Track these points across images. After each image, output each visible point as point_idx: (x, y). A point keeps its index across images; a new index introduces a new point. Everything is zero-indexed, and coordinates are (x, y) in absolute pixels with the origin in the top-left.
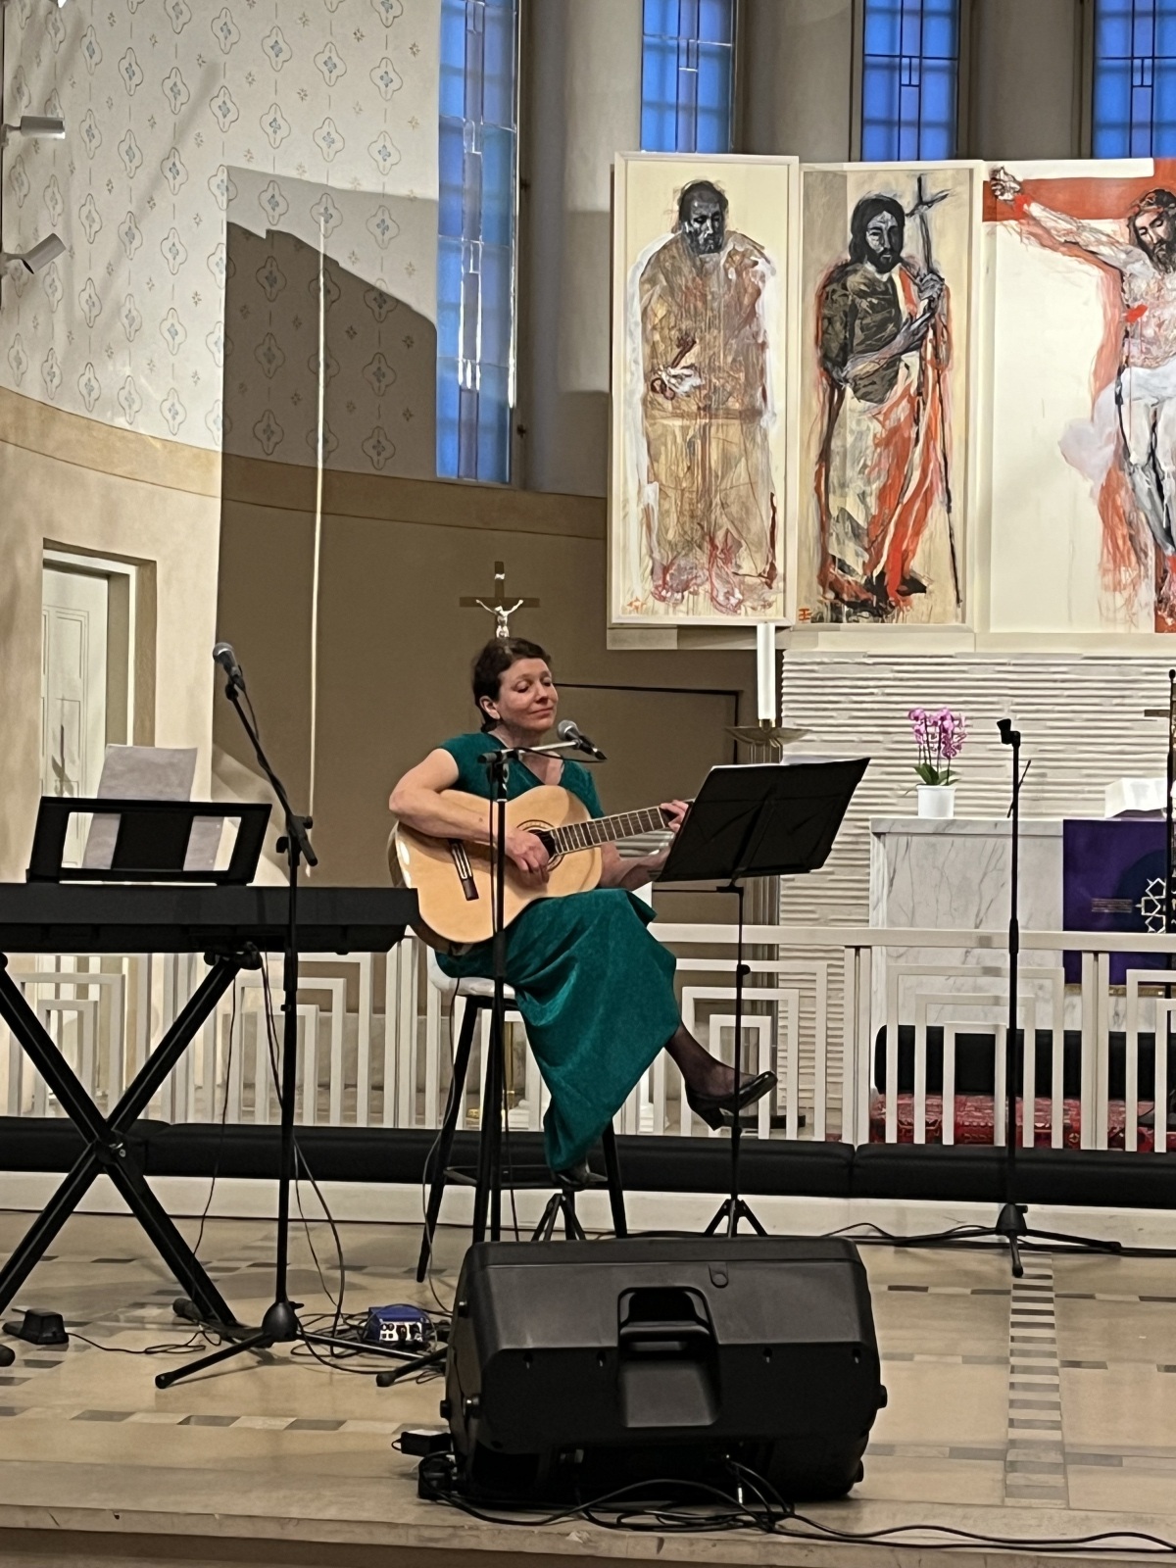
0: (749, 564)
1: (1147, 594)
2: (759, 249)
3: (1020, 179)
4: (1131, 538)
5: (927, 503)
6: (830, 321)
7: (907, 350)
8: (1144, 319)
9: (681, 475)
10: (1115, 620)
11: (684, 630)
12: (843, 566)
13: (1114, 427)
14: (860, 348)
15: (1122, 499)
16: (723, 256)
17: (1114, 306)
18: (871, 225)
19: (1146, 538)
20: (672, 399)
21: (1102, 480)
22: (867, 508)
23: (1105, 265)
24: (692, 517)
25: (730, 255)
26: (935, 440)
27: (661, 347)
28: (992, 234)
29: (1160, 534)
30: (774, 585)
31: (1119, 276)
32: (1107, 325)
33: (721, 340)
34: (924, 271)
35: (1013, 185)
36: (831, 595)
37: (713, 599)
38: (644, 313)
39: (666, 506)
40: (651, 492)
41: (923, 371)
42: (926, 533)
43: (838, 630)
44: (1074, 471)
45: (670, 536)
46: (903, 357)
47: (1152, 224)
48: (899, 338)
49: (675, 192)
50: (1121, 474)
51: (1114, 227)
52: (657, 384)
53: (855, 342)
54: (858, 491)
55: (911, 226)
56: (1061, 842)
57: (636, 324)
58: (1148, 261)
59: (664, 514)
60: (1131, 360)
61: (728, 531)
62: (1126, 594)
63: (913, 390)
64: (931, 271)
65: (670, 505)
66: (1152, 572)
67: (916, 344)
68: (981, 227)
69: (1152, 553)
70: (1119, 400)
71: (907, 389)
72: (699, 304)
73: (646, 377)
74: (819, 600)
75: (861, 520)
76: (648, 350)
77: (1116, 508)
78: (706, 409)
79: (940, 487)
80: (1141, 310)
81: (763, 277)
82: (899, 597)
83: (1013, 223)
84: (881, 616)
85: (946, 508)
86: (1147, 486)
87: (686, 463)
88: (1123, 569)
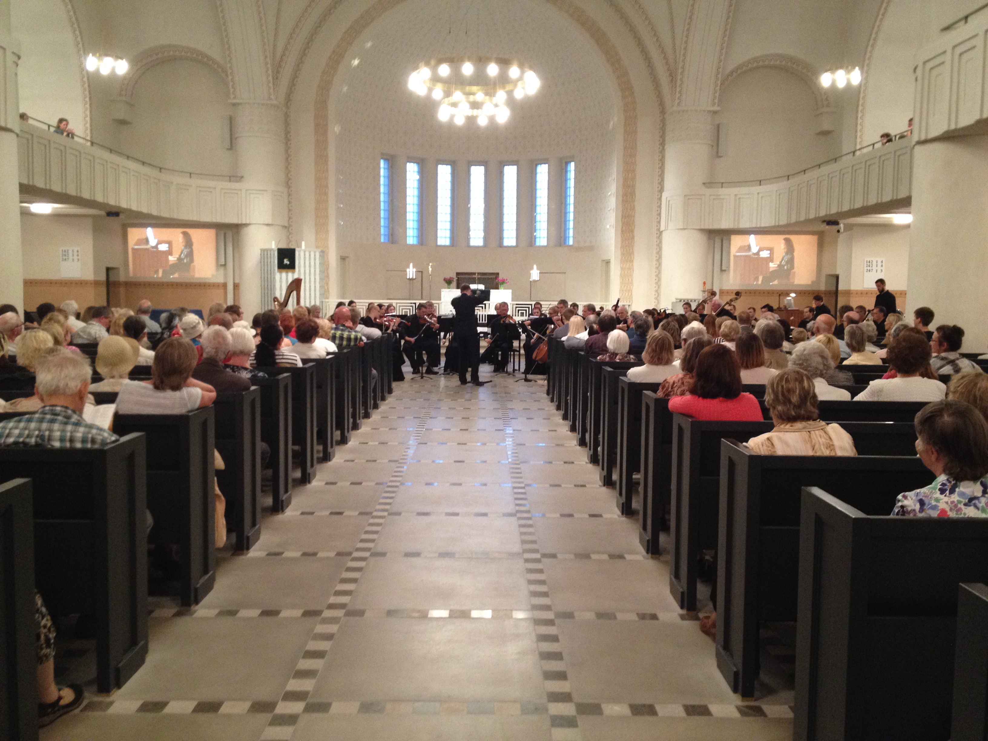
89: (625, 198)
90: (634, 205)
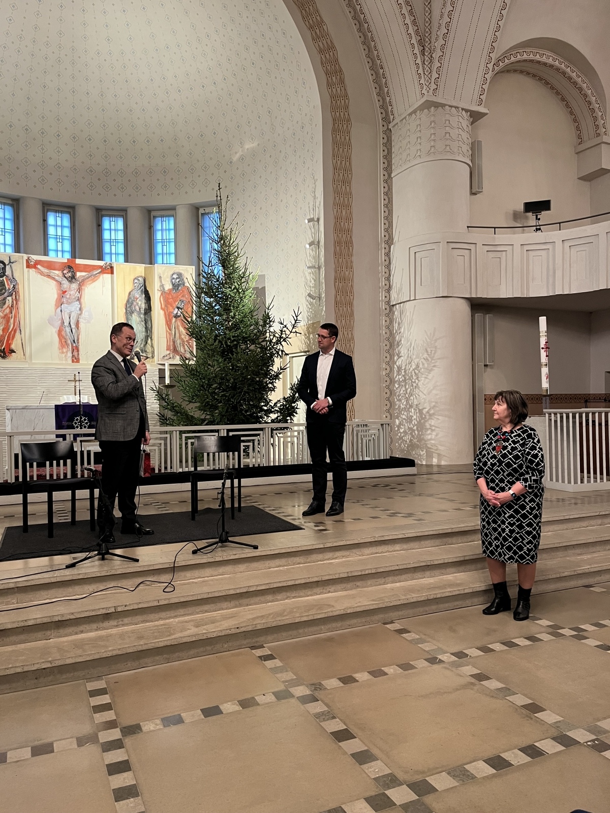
1: (70, 354)
3: (35, 259)
4: (65, 342)
5: (15, 332)
7: (8, 296)
10: (62, 360)
13: (60, 317)
15: (63, 333)
17: (59, 290)
19: (69, 342)
21: (58, 329)
23: (56, 281)
26: (16, 317)
28: (29, 271)
29: (72, 341)
31: (60, 283)
32: (58, 294)
34: (12, 278)
35: (34, 261)
41: (13, 302)
42: (15, 339)
44: (51, 326)
46: (7, 298)
47: (67, 273)
48: (6, 293)
50: (62, 328)
56: (54, 410)
58: (67, 281)
60: (64, 303)
62: (65, 354)
63: (10, 306)
64: (13, 278)
66: (71, 349)
67: (11, 295)
68: (26, 270)
69: (70, 345)
70: (61, 311)
71: (8, 306)
77: (62, 335)
79: (18, 329)
80: (66, 292)
82: (9, 354)
83: (34, 269)
84: (4, 358)
85: (20, 334)
86: (69, 330)
88: (64, 349)
89: (338, 248)
90: (352, 262)
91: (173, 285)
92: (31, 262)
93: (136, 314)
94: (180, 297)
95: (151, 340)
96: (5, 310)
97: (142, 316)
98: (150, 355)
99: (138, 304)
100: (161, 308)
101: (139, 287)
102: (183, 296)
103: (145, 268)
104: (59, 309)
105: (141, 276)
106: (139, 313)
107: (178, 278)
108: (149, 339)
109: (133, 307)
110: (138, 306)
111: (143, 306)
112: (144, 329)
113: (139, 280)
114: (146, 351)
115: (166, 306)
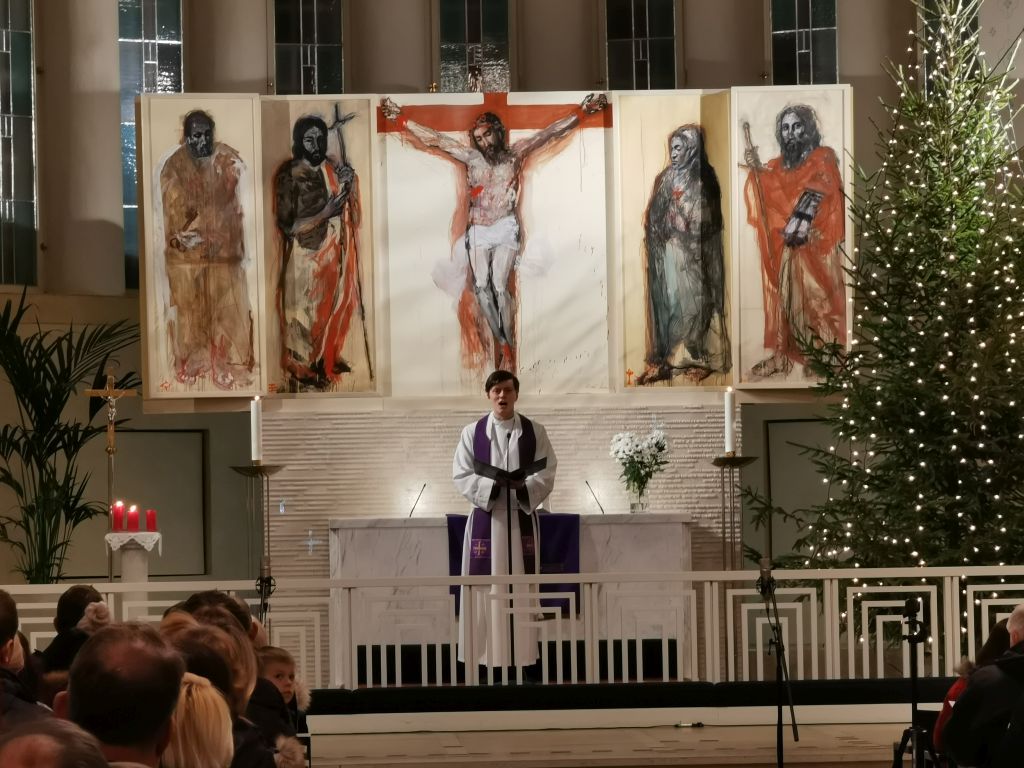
0: (236, 356)
1: (490, 369)
2: (235, 153)
3: (400, 105)
4: (479, 334)
5: (349, 314)
6: (282, 197)
7: (331, 217)
8: (482, 194)
9: (192, 300)
10: (470, 387)
11: (198, 401)
12: (296, 356)
13: (464, 263)
14: (303, 214)
15: (473, 309)
16: (212, 159)
17: (463, 187)
18: (306, 135)
19: (488, 334)
20: (184, 251)
21: (459, 297)
22: (310, 318)
23: (456, 160)
24: (200, 327)
25: (217, 157)
26: (353, 272)
27: (176, 219)
28: (383, 141)
29: (497, 331)
30: (253, 370)
31: (465, 167)
32: (459, 198)
33: (214, 212)
34: (341, 164)
35: (396, 109)
36: (289, 375)
37: (215, 380)
38: (164, 196)
39: (183, 321)
40: (173, 312)
41: (343, 230)
42: (349, 333)
43: (294, 398)
44: (441, 292)
45: (186, 340)
46: (330, 220)
47: (484, 134)
48: (327, 209)
49: (181, 117)
50: (471, 293)
51: (460, 137)
52: (174, 242)
53: (299, 210)
54: (304, 306)
55: (332, 136)
56: (445, 532)
57: (159, 203)
58: (483, 158)
59: (181, 326)
60: (475, 221)
61: (222, 336)
62: (477, 370)
63: (337, 241)
64: (346, 164)
65: (187, 320)
66: (493, 356)
67: (338, 211)
68: (376, 136)
69: (492, 344)
70: (468, 246)
71: (333, 241)
72: (199, 190)
73: (167, 238)
74: (281, 379)
75: (306, 324)
76: (167, 219)
77: (469, 316)
78: (206, 258)
79: (357, 304)
80: (480, 189)
81: (239, 171)
82: (333, 375)
83: (397, 133)
84: (322, 387)
85: (360, 319)
86: (487, 301)
87: (194, 293)
88: (475, 354)
91: (785, 145)
92: (390, 112)
93: (675, 241)
94: (804, 181)
95: (723, 316)
96: (323, 254)
97: (694, 245)
98: (718, 364)
99: (681, 210)
100: (750, 220)
101: (686, 159)
102: (814, 179)
103: (704, 100)
104: (461, 242)
105: (691, 127)
106: (686, 237)
107: (799, 126)
108: (716, 316)
109: (669, 220)
110: (683, 215)
111: (698, 216)
112: (700, 283)
113: (684, 138)
114: (705, 352)
115: (763, 212)
